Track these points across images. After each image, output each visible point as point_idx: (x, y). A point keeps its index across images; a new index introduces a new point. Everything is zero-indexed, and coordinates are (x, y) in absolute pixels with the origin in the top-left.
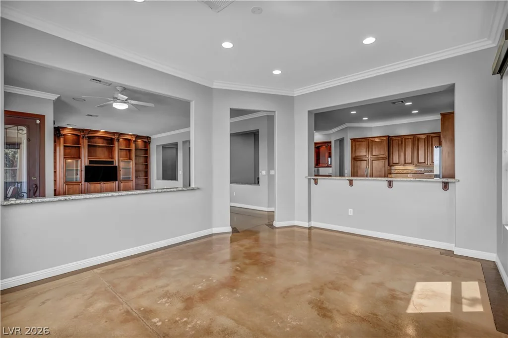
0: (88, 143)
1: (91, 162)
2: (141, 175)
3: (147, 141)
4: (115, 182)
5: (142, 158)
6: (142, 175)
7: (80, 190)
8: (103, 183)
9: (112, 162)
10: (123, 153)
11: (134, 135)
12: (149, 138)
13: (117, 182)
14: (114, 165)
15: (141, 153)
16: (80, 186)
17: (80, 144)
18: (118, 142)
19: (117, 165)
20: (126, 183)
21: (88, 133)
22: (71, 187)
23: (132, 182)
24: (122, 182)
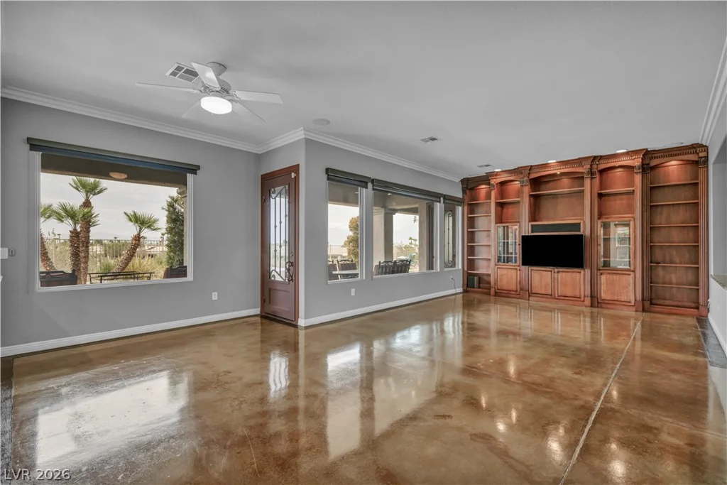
0: (532, 191)
1: (534, 228)
2: (677, 259)
3: (695, 157)
5: (681, 209)
6: (681, 257)
7: (518, 280)
8: (556, 270)
9: (578, 227)
12: (700, 149)
13: (588, 272)
14: (581, 233)
15: (679, 198)
16: (518, 272)
17: (519, 197)
18: (592, 178)
19: (587, 233)
20: (615, 276)
21: (529, 174)
22: (505, 272)
23: (632, 273)
24: (601, 274)
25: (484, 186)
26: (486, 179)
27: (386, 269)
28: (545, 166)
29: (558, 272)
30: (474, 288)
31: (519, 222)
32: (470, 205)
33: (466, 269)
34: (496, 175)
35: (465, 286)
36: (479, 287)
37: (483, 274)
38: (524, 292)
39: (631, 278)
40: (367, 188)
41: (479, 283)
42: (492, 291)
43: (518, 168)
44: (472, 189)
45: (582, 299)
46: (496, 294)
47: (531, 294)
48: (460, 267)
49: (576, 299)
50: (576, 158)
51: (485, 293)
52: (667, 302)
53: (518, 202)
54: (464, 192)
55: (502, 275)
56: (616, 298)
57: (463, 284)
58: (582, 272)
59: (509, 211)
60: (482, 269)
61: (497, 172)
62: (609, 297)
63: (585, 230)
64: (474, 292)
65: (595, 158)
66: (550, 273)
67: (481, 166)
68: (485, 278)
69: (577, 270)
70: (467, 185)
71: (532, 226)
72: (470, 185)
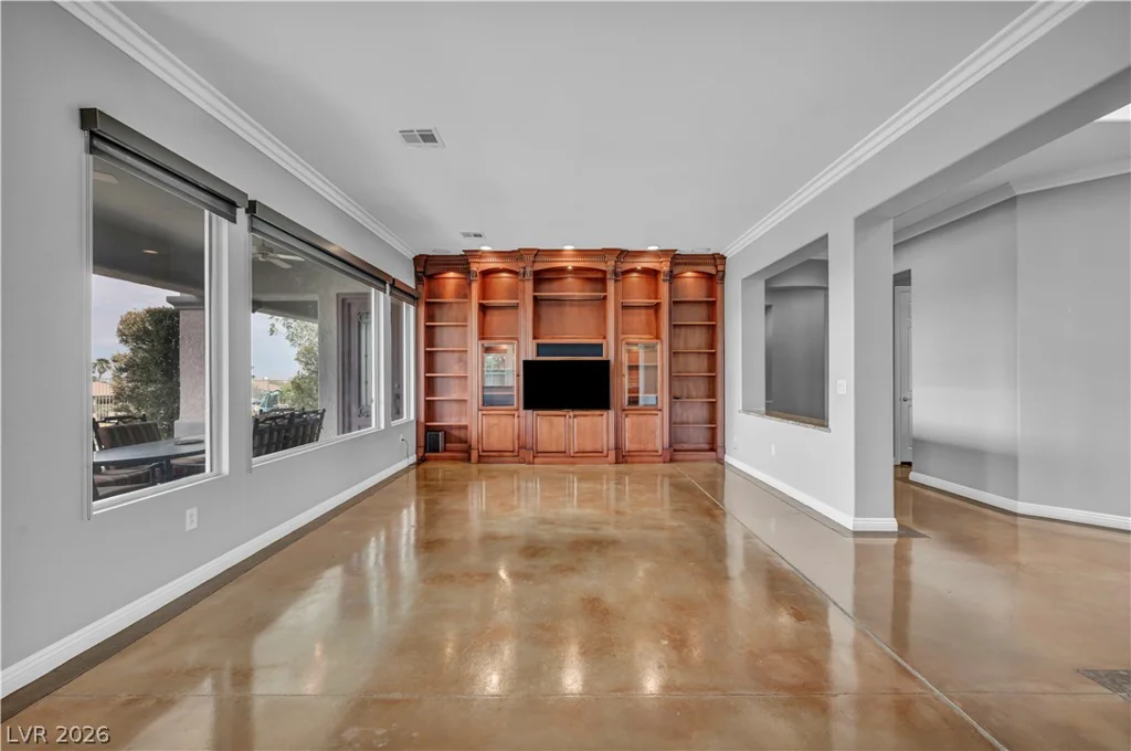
0: (535, 291)
1: (541, 349)
2: (694, 393)
3: (712, 269)
4: (605, 413)
5: (698, 331)
6: (698, 388)
7: (516, 432)
8: (572, 414)
9: (598, 348)
10: (639, 319)
11: (664, 253)
12: (718, 259)
13: (611, 413)
14: (604, 358)
15: (697, 316)
16: (516, 420)
17: (517, 299)
18: (616, 281)
19: (611, 358)
20: (641, 418)
21: (534, 262)
22: (494, 420)
23: (659, 413)
24: (627, 416)
25: (452, 274)
26: (462, 262)
27: (271, 438)
28: (557, 253)
29: (575, 416)
30: (438, 451)
31: (516, 339)
32: (428, 304)
33: (422, 419)
34: (480, 257)
35: (422, 450)
36: (445, 450)
37: (450, 426)
38: (526, 452)
39: (657, 420)
40: (233, 220)
41: (445, 442)
42: (474, 455)
43: (519, 250)
44: (431, 277)
45: (605, 453)
46: (480, 459)
47: (537, 454)
48: (412, 417)
49: (596, 454)
50: (600, 248)
51: (463, 460)
52: (686, 446)
53: (516, 307)
54: (418, 279)
55: (490, 426)
56: (642, 448)
57: (418, 447)
58: (605, 416)
59: (495, 319)
60: (449, 418)
61: (483, 252)
62: (634, 447)
63: (609, 353)
64: (437, 459)
65: (622, 251)
66: (563, 418)
67: (466, 235)
68: (455, 433)
69: (598, 412)
70: (425, 267)
71: (538, 345)
72: (428, 267)
